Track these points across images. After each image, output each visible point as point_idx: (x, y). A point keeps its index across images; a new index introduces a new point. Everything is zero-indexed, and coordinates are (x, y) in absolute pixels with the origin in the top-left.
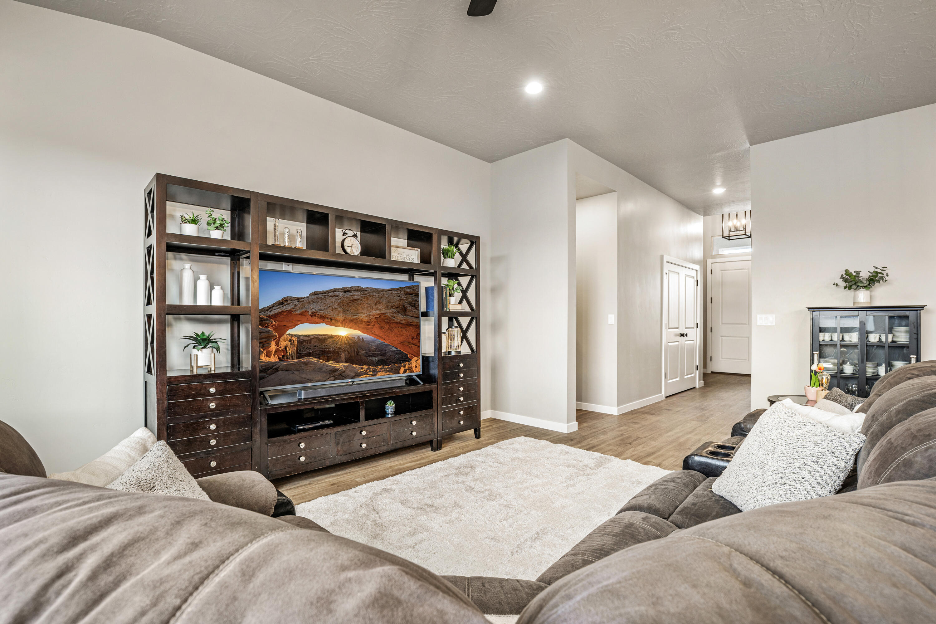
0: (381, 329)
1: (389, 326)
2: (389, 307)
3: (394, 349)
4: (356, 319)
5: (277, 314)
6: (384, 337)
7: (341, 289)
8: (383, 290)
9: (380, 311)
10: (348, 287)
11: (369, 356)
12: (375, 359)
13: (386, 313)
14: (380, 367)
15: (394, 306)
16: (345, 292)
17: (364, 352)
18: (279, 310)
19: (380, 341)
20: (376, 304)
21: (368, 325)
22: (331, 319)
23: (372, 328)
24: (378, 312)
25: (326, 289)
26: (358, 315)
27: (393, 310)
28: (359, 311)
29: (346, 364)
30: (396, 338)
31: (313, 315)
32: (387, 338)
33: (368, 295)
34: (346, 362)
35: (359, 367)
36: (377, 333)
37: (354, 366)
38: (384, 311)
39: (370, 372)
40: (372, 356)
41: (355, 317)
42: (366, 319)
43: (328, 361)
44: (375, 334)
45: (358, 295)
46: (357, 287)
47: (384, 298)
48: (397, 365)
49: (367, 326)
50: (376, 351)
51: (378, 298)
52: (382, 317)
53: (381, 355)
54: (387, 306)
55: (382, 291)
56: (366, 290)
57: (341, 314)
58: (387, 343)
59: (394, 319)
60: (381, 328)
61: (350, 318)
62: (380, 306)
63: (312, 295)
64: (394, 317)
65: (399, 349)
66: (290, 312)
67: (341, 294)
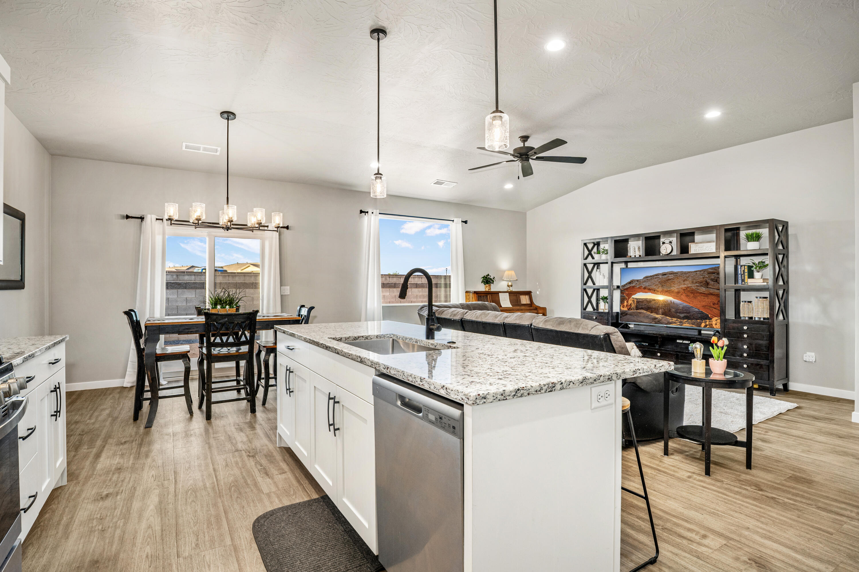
1: (694, 295)
3: (697, 310)
4: (670, 291)
5: (628, 288)
6: (688, 302)
7: (661, 274)
8: (689, 272)
10: (665, 273)
11: (677, 313)
12: (682, 315)
13: (691, 287)
14: (685, 320)
15: (698, 282)
16: (663, 275)
17: (674, 310)
18: (629, 286)
19: (685, 304)
20: (684, 281)
22: (654, 290)
23: (680, 296)
24: (686, 286)
25: (652, 274)
26: (671, 288)
27: (697, 285)
28: (672, 286)
29: (662, 316)
30: (699, 303)
31: (645, 288)
32: (692, 303)
33: (678, 276)
35: (670, 318)
36: (684, 299)
37: (668, 317)
38: (689, 285)
39: (678, 322)
40: (680, 313)
41: (669, 289)
42: (676, 290)
43: (652, 313)
44: (682, 300)
45: (671, 277)
46: (671, 272)
47: (690, 277)
48: (699, 321)
49: (677, 295)
50: (682, 310)
51: (685, 278)
52: (688, 289)
53: (686, 313)
54: (693, 282)
56: (677, 273)
57: (660, 288)
58: (691, 305)
59: (698, 290)
60: (687, 296)
61: (665, 289)
62: (686, 282)
63: (644, 278)
66: (633, 287)
67: (660, 276)
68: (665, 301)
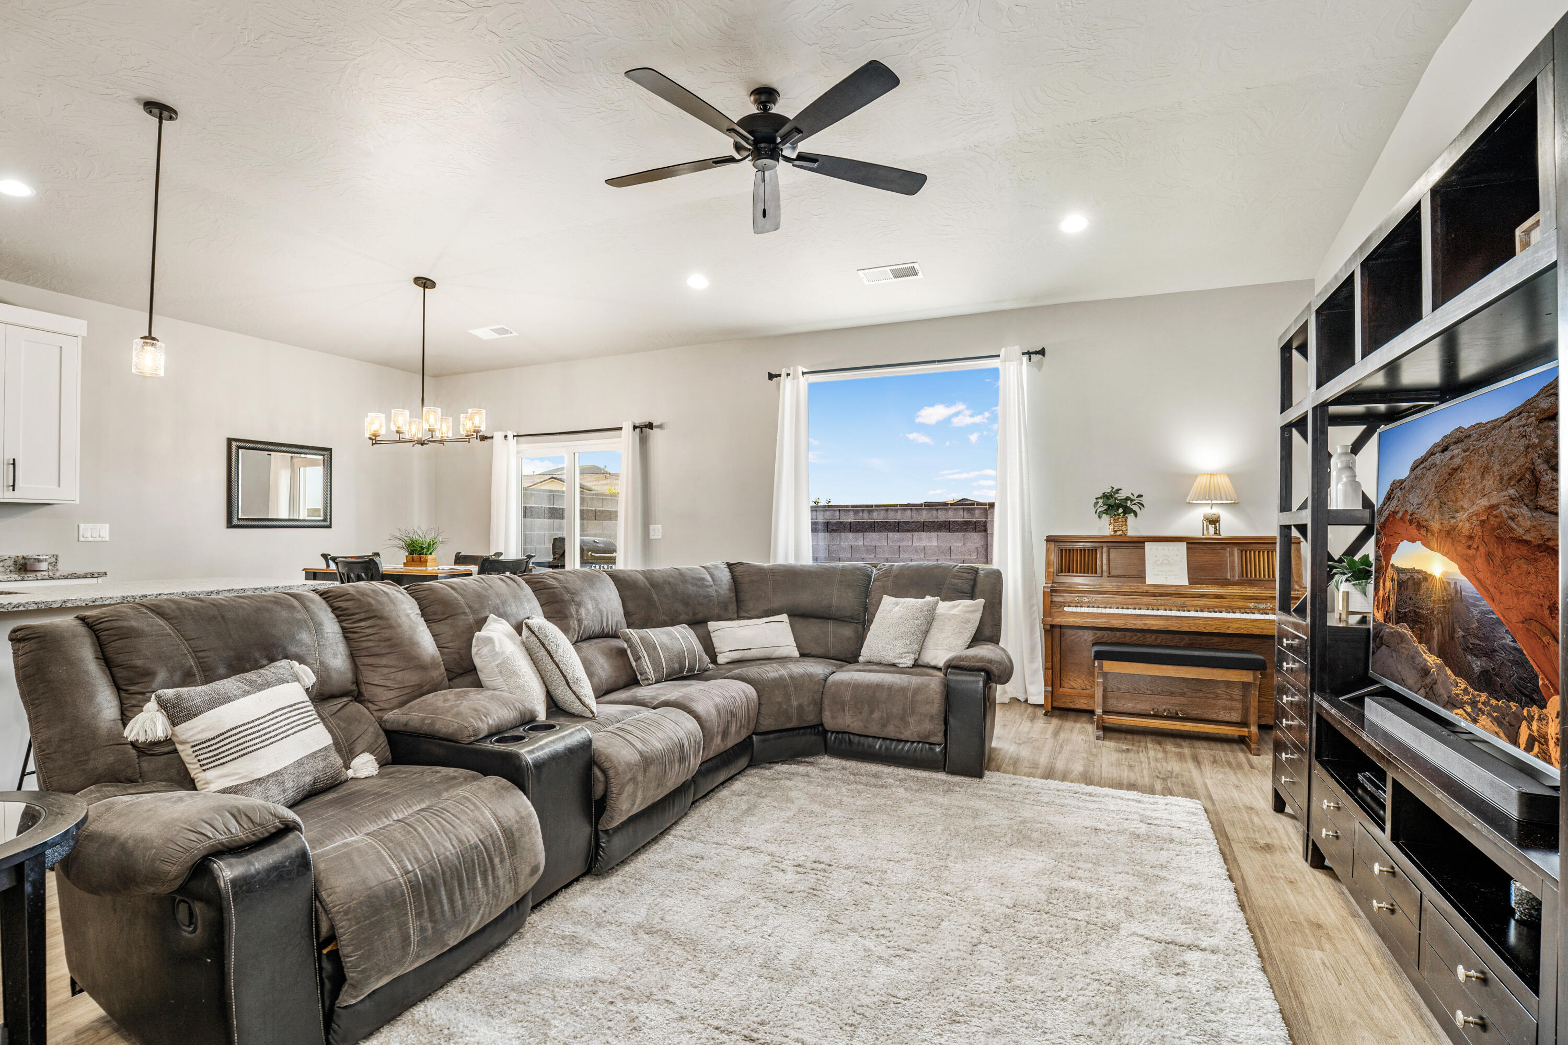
0: (1489, 564)
1: (1503, 550)
2: (1506, 478)
3: (1509, 640)
4: (1454, 528)
6: (1492, 590)
7: (1439, 443)
8: (1496, 425)
9: (1489, 501)
10: (1446, 437)
11: (1466, 649)
12: (1477, 665)
14: (1483, 697)
15: (1516, 475)
16: (1443, 451)
17: (1461, 633)
19: (1486, 604)
20: (1483, 476)
21: (1469, 547)
22: (1427, 530)
23: (1475, 558)
24: (1484, 502)
26: (1457, 515)
27: (1512, 491)
28: (1459, 503)
29: (1439, 661)
30: (1514, 601)
32: (1497, 596)
33: (1472, 448)
34: (1439, 656)
35: (1453, 677)
36: (1481, 576)
37: (1448, 671)
38: (1495, 499)
39: (1468, 703)
40: (1471, 652)
41: (1453, 521)
42: (1467, 528)
43: (1420, 643)
44: (1479, 580)
45: (1459, 454)
46: (1457, 430)
47: (1498, 453)
48: (1514, 706)
49: (1468, 550)
50: (1479, 638)
51: (1486, 456)
52: (1492, 520)
53: (1486, 655)
55: (1494, 428)
56: (1470, 436)
57: (1437, 516)
58: (1497, 614)
59: (1513, 524)
60: (1489, 556)
61: (1446, 525)
62: (1489, 482)
63: (1413, 469)
64: (1512, 519)
65: (1519, 645)
66: (1395, 513)
68: (1446, 585)
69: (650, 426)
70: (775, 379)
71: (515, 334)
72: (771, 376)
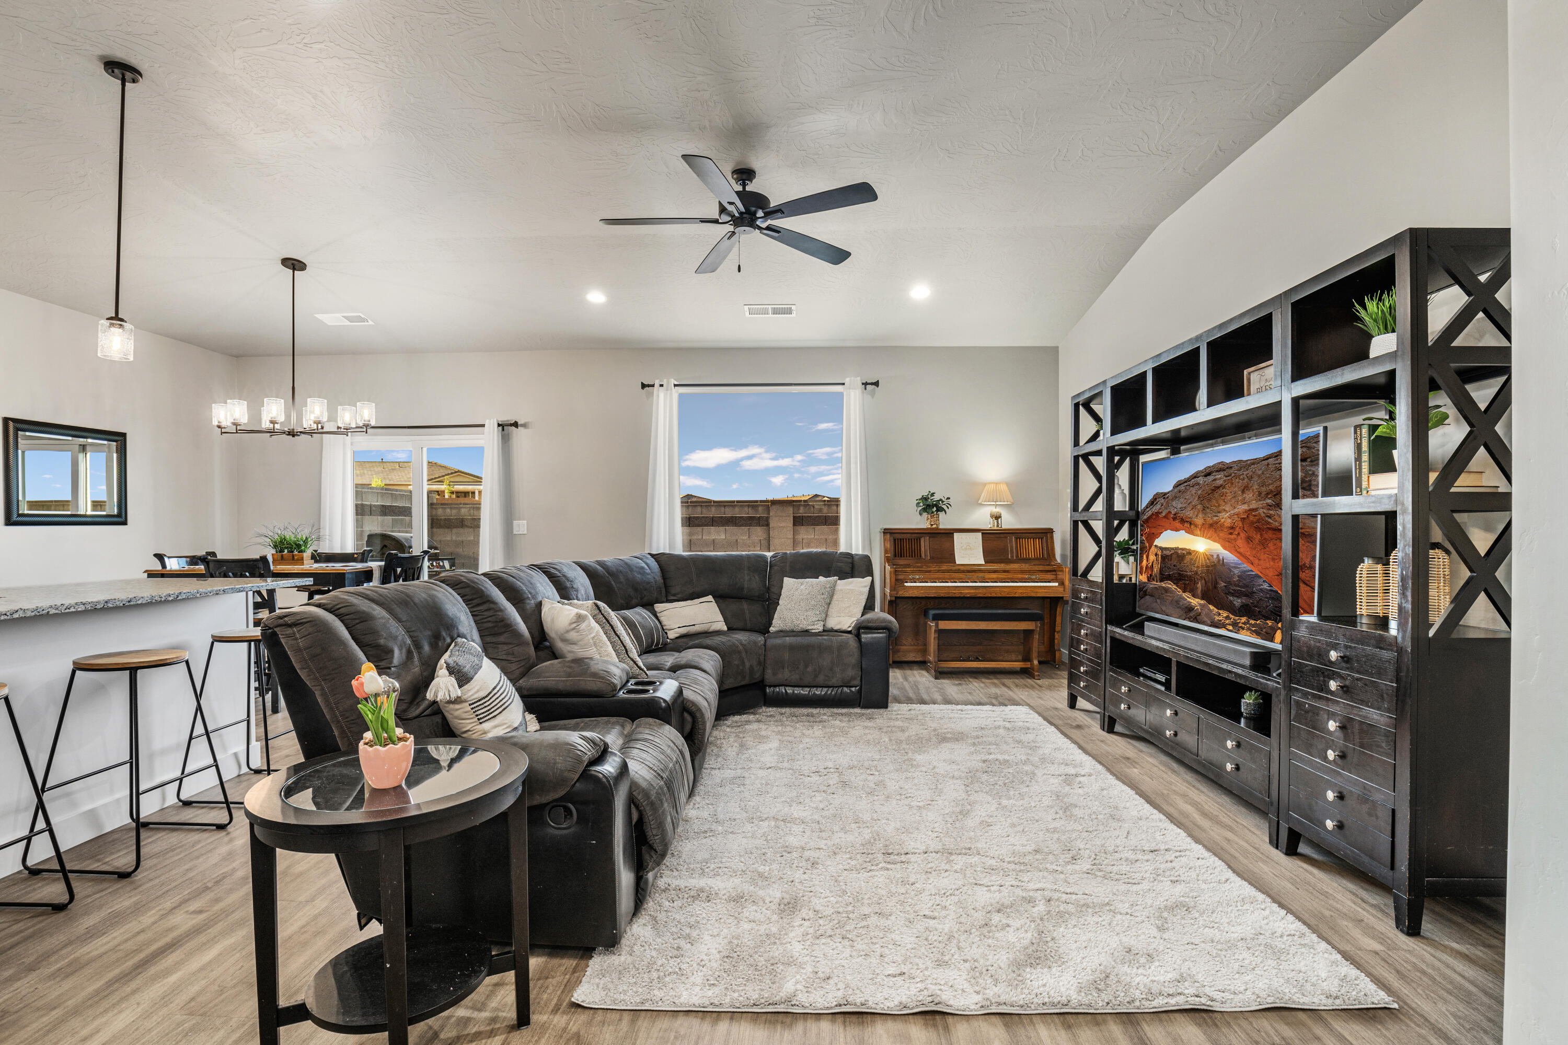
0: (1249, 543)
1: (1261, 535)
2: (1263, 494)
3: (1266, 586)
4: (1217, 523)
5: (1149, 518)
6: (1251, 558)
7: (1201, 472)
8: (1255, 462)
9: (1249, 506)
10: (1209, 467)
11: (1229, 593)
12: (1238, 602)
13: (1256, 510)
14: (1244, 619)
15: (1271, 491)
16: (1206, 476)
17: (1223, 584)
18: (1150, 513)
19: (1246, 566)
20: (1243, 492)
21: (1231, 534)
22: (1191, 524)
23: (1235, 540)
24: (1245, 507)
25: (1187, 475)
26: (1219, 515)
27: (1269, 501)
28: (1221, 508)
29: (1202, 602)
30: (1272, 563)
31: (1175, 517)
32: (1256, 561)
33: (1233, 475)
34: (1202, 599)
35: (1216, 610)
36: (1242, 550)
37: (1211, 607)
38: (1254, 505)
39: (1230, 625)
40: (1233, 595)
41: (1215, 518)
42: (1228, 522)
43: (1184, 592)
44: (1239, 553)
45: (1220, 478)
46: (1219, 463)
47: (1255, 478)
48: (1270, 623)
49: (1226, 534)
50: (1239, 586)
51: (1246, 480)
52: (1252, 518)
53: (1246, 595)
54: (1260, 494)
55: (1253, 464)
56: (1231, 467)
57: (1200, 515)
58: (1256, 572)
59: (1269, 520)
60: (1249, 539)
61: (1209, 521)
62: (1249, 495)
63: (1176, 486)
64: (1269, 517)
65: (1275, 588)
66: (1158, 513)
67: (1201, 480)
68: (1208, 556)
69: (516, 425)
70: (647, 388)
71: (371, 323)
72: (644, 386)
